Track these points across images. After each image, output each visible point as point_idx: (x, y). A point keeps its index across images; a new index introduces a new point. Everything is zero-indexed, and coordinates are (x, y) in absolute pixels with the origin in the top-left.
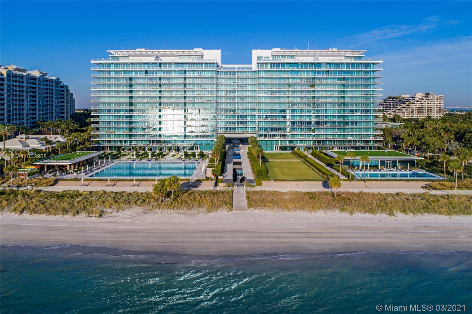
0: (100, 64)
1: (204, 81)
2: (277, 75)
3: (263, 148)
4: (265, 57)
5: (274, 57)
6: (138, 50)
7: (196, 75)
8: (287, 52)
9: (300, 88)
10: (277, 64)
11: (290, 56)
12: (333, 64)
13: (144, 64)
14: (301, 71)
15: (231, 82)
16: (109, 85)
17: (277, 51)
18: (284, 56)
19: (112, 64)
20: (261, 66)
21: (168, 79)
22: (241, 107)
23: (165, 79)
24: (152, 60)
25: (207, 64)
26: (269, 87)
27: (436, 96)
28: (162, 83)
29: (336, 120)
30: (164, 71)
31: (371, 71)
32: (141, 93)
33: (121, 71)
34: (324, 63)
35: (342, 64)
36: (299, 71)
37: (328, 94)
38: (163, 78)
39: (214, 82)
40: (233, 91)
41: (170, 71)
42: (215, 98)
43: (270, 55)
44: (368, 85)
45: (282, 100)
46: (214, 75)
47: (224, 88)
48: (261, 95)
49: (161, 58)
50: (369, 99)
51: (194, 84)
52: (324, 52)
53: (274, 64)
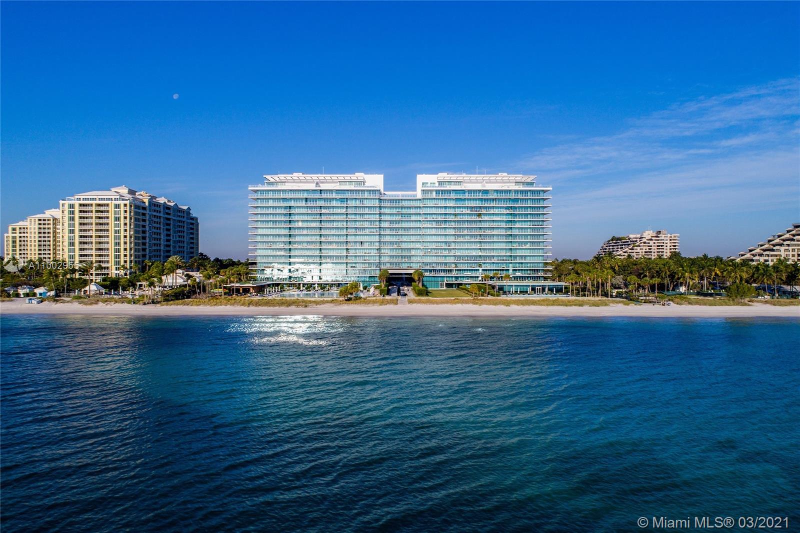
0: (258, 190)
1: (367, 211)
2: (442, 204)
3: (428, 286)
4: (431, 183)
5: (440, 183)
6: (295, 175)
7: (358, 203)
8: (454, 177)
9: (466, 218)
10: (442, 191)
11: (456, 182)
12: (501, 191)
13: (304, 191)
14: (468, 199)
15: (395, 211)
16: (267, 214)
17: (443, 176)
18: (450, 182)
19: (270, 190)
20: (425, 193)
21: (329, 207)
22: (405, 240)
23: (325, 207)
24: (312, 186)
25: (370, 191)
26: (434, 217)
27: (669, 235)
28: (322, 212)
29: (503, 253)
30: (325, 199)
31: (540, 199)
32: (300, 224)
33: (280, 199)
34: (491, 190)
35: (510, 191)
36: (465, 199)
37: (495, 225)
38: (324, 207)
39: (377, 211)
40: (397, 222)
41: (331, 199)
42: (378, 229)
43: (436, 181)
44: (537, 214)
45: (448, 232)
46: (377, 203)
47: (387, 218)
48: (425, 226)
49: (321, 184)
50: (538, 229)
51: (356, 214)
52: (493, 177)
53: (439, 191)
